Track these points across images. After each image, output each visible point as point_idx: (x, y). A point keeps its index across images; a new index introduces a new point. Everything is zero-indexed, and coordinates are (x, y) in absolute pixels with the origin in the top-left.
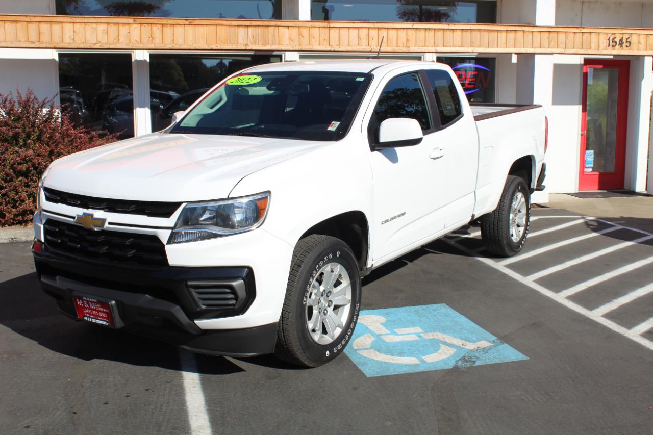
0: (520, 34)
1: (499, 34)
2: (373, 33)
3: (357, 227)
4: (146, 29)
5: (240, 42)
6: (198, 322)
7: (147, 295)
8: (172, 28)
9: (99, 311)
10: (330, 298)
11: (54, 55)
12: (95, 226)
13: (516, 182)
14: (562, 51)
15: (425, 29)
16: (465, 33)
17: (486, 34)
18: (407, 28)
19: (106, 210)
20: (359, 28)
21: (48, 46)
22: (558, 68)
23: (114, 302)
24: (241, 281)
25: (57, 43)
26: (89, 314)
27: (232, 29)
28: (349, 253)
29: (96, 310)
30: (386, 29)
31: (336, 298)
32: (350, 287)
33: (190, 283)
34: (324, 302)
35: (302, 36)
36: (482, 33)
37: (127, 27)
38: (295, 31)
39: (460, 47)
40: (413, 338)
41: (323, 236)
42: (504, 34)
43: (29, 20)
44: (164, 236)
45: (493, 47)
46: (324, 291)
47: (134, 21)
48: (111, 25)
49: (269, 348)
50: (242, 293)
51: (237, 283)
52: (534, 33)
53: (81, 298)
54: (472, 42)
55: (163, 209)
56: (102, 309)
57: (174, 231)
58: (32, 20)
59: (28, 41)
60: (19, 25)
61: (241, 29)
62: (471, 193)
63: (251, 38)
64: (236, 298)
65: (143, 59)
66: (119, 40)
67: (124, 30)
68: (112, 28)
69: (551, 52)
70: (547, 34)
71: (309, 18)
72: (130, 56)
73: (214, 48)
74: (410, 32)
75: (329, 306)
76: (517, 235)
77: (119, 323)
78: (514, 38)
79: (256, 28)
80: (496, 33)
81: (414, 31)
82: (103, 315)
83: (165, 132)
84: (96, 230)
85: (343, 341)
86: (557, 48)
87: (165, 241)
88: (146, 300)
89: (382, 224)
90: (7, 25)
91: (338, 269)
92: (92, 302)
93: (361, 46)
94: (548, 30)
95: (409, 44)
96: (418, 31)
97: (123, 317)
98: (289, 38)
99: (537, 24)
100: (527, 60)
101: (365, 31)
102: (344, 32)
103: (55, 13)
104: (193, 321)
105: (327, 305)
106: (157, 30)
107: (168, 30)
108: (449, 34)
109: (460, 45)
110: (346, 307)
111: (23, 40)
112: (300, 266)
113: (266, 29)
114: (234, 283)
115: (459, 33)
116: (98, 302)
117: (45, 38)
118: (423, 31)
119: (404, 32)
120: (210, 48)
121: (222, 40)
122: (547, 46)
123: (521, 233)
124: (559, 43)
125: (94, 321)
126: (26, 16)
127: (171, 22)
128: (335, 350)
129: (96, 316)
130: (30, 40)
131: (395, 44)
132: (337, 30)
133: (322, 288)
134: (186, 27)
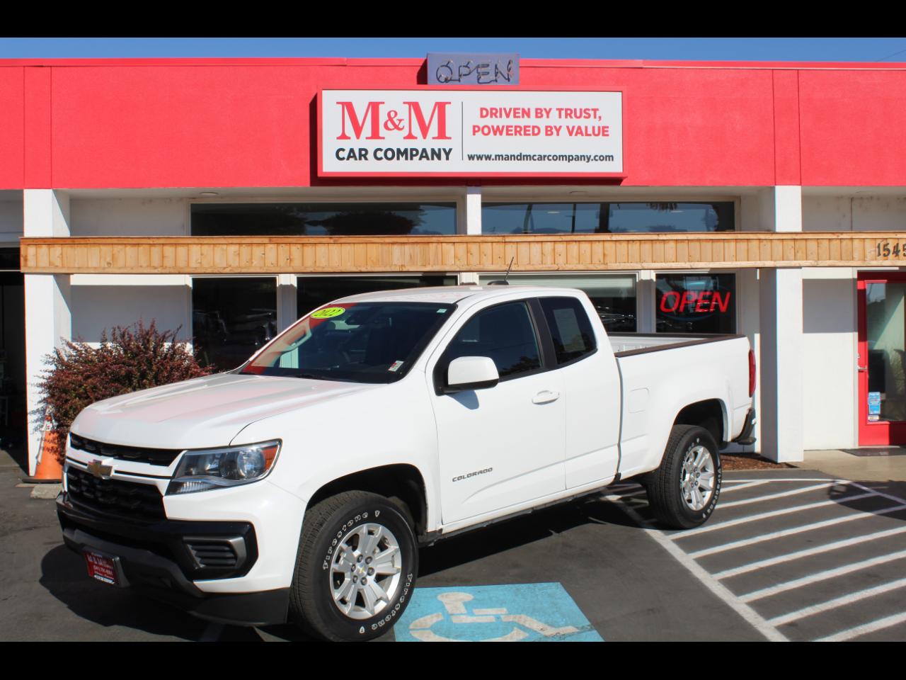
0: (755, 244)
1: (726, 244)
2: (561, 247)
3: (413, 483)
4: (283, 249)
5: (395, 262)
6: (198, 583)
7: (149, 552)
8: (314, 248)
9: (106, 568)
10: (370, 565)
11: (187, 281)
12: (103, 475)
13: (692, 433)
14: (813, 263)
15: (628, 241)
16: (680, 245)
17: (709, 244)
18: (604, 241)
19: (117, 457)
20: (542, 242)
21: (172, 271)
22: (808, 284)
23: (118, 558)
24: (241, 539)
25: (182, 268)
26: (98, 571)
27: (385, 247)
28: (394, 513)
29: (104, 568)
30: (577, 243)
31: (378, 566)
32: (399, 553)
33: (185, 538)
34: (360, 568)
35: (471, 254)
36: (704, 244)
37: (262, 248)
38: (461, 248)
39: (673, 262)
40: (492, 619)
41: (361, 492)
42: (733, 244)
43: (151, 243)
44: (163, 485)
45: (718, 261)
46: (361, 556)
47: (270, 240)
48: (244, 246)
49: (281, 618)
50: (242, 552)
51: (236, 541)
52: (775, 242)
53: (90, 554)
54: (689, 256)
55: (161, 456)
56: (108, 566)
57: (173, 480)
58: (155, 243)
59: (149, 266)
60: (141, 248)
61: (395, 247)
62: (614, 445)
63: (407, 258)
64: (236, 557)
65: (289, 284)
66: (252, 263)
67: (258, 251)
68: (244, 249)
69: (798, 265)
70: (792, 243)
71: (479, 232)
72: (274, 280)
73: (363, 270)
74: (607, 245)
75: (369, 574)
76: (698, 502)
77: (124, 582)
78: (746, 249)
79: (415, 246)
80: (722, 244)
81: (613, 244)
82: (109, 572)
83: (234, 373)
84: (104, 478)
85: (387, 617)
86: (806, 259)
87: (163, 491)
88: (146, 557)
89: (453, 481)
90: (129, 249)
91: (380, 530)
92: (96, 557)
93: (545, 264)
94: (793, 237)
95: (608, 260)
96: (618, 244)
97: (128, 576)
98: (455, 257)
99: (778, 230)
100: (770, 273)
101: (538, 246)
102: (523, 247)
103: (190, 234)
104: (192, 582)
105: (365, 573)
106: (295, 250)
107: (309, 250)
108: (658, 246)
109: (674, 259)
110: (394, 577)
111: (144, 265)
112: (321, 525)
113: (426, 246)
114: (231, 541)
115: (672, 244)
116: (104, 558)
117: (169, 263)
118: (624, 244)
119: (601, 245)
120: (357, 271)
121: (372, 261)
122: (793, 257)
123: (706, 500)
124: (809, 253)
125: (102, 579)
126: (149, 238)
127: (312, 240)
128: (374, 627)
129: (104, 573)
130: (152, 265)
131: (589, 261)
132: (514, 246)
133: (357, 553)
134: (331, 247)
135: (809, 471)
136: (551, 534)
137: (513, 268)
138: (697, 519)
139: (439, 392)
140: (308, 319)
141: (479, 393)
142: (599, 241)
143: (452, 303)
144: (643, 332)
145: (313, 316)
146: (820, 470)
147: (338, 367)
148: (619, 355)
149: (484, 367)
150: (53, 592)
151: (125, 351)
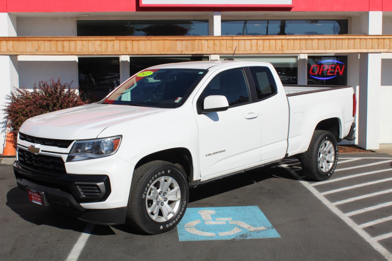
0: (358, 41)
1: (343, 41)
2: (260, 42)
3: (186, 157)
4: (123, 43)
5: (178, 49)
6: (82, 204)
7: (58, 189)
8: (138, 42)
9: (38, 197)
10: (166, 196)
11: (75, 59)
12: (36, 152)
13: (324, 134)
14: (387, 50)
15: (294, 39)
16: (320, 41)
17: (335, 41)
18: (282, 39)
19: (42, 144)
20: (251, 39)
21: (68, 54)
22: (383, 60)
23: (43, 193)
24: (103, 183)
25: (73, 52)
26: (34, 199)
27: (173, 42)
28: (178, 172)
29: (37, 197)
30: (269, 40)
31: (170, 197)
32: (180, 191)
33: (76, 183)
34: (160, 197)
35: (216, 45)
36: (332, 41)
37: (112, 42)
38: (211, 43)
39: (316, 50)
40: (224, 223)
41: (160, 161)
42: (347, 41)
43: (57, 39)
44: (65, 157)
45: (339, 49)
46: (161, 192)
47: (116, 38)
48: (103, 41)
49: (122, 221)
50: (103, 189)
51: (101, 184)
52: (368, 40)
53: (30, 191)
54: (325, 47)
55: (64, 143)
56: (38, 196)
57: (69, 155)
58: (59, 40)
59: (57, 51)
60: (52, 42)
61: (178, 42)
62: (285, 140)
63: (184, 47)
64: (100, 192)
65: (126, 60)
66: (107, 50)
67: (110, 44)
68: (104, 43)
69: (379, 52)
70: (377, 40)
71: (220, 35)
72: (118, 58)
73: (162, 53)
74: (284, 41)
75: (165, 201)
76: (326, 168)
77: (47, 204)
78: (353, 43)
79: (188, 41)
80: (341, 41)
81: (286, 41)
82: (39, 199)
83: (99, 103)
84: (36, 154)
85: (174, 221)
86: (384, 49)
87: (65, 160)
88: (57, 192)
89: (206, 156)
90: (46, 42)
91: (170, 180)
92: (33, 192)
93: (252, 51)
94: (377, 37)
95: (284, 49)
96: (289, 41)
97: (48, 201)
98: (208, 47)
99: (370, 34)
100: (365, 56)
102: (242, 42)
103: (76, 35)
104: (79, 204)
105: (163, 200)
106: (129, 43)
107: (135, 43)
108: (309, 42)
109: (317, 48)
110: (177, 202)
111: (54, 51)
112: (142, 177)
113: (193, 41)
114: (98, 184)
115: (316, 41)
116: (37, 193)
117: (66, 49)
118: (292, 41)
119: (280, 41)
120: (160, 53)
121: (167, 49)
122: (377, 48)
123: (330, 167)
124: (385, 45)
125: (36, 202)
126: (56, 37)
127: (137, 38)
128: (167, 226)
129: (37, 200)
130: (58, 51)
131: (274, 49)
132: (237, 41)
133: (159, 191)
134: (146, 42)
135: (381, 154)
136: (254, 183)
137: (236, 52)
138: (325, 176)
139: (199, 113)
140: (135, 77)
141: (219, 113)
142: (279, 39)
143: (206, 69)
144: (301, 84)
145: (138, 76)
146: (387, 153)
147: (150, 100)
148: (288, 95)
149: (221, 101)
150: (13, 209)
151: (45, 93)
